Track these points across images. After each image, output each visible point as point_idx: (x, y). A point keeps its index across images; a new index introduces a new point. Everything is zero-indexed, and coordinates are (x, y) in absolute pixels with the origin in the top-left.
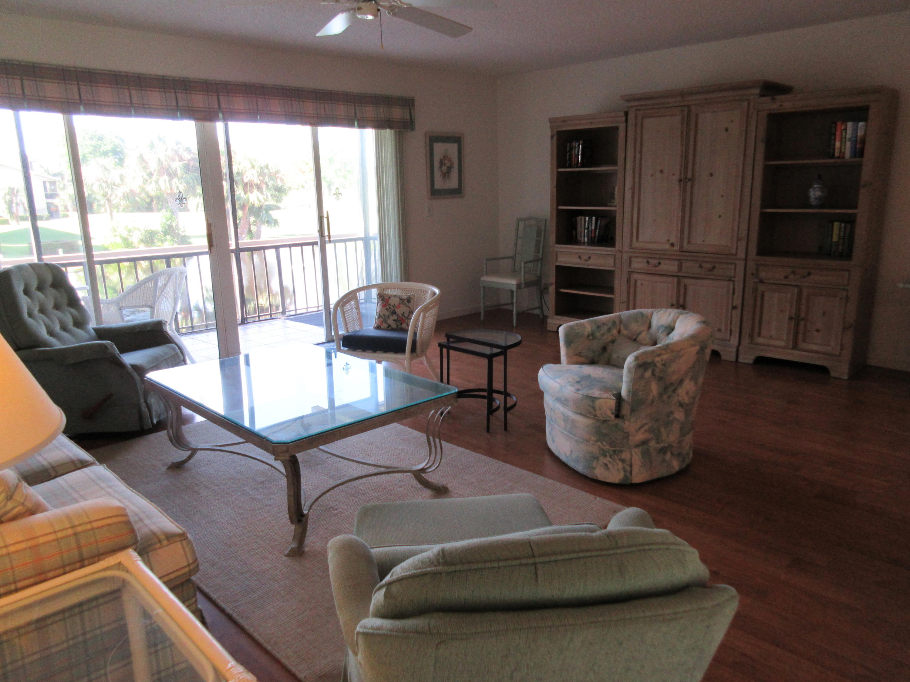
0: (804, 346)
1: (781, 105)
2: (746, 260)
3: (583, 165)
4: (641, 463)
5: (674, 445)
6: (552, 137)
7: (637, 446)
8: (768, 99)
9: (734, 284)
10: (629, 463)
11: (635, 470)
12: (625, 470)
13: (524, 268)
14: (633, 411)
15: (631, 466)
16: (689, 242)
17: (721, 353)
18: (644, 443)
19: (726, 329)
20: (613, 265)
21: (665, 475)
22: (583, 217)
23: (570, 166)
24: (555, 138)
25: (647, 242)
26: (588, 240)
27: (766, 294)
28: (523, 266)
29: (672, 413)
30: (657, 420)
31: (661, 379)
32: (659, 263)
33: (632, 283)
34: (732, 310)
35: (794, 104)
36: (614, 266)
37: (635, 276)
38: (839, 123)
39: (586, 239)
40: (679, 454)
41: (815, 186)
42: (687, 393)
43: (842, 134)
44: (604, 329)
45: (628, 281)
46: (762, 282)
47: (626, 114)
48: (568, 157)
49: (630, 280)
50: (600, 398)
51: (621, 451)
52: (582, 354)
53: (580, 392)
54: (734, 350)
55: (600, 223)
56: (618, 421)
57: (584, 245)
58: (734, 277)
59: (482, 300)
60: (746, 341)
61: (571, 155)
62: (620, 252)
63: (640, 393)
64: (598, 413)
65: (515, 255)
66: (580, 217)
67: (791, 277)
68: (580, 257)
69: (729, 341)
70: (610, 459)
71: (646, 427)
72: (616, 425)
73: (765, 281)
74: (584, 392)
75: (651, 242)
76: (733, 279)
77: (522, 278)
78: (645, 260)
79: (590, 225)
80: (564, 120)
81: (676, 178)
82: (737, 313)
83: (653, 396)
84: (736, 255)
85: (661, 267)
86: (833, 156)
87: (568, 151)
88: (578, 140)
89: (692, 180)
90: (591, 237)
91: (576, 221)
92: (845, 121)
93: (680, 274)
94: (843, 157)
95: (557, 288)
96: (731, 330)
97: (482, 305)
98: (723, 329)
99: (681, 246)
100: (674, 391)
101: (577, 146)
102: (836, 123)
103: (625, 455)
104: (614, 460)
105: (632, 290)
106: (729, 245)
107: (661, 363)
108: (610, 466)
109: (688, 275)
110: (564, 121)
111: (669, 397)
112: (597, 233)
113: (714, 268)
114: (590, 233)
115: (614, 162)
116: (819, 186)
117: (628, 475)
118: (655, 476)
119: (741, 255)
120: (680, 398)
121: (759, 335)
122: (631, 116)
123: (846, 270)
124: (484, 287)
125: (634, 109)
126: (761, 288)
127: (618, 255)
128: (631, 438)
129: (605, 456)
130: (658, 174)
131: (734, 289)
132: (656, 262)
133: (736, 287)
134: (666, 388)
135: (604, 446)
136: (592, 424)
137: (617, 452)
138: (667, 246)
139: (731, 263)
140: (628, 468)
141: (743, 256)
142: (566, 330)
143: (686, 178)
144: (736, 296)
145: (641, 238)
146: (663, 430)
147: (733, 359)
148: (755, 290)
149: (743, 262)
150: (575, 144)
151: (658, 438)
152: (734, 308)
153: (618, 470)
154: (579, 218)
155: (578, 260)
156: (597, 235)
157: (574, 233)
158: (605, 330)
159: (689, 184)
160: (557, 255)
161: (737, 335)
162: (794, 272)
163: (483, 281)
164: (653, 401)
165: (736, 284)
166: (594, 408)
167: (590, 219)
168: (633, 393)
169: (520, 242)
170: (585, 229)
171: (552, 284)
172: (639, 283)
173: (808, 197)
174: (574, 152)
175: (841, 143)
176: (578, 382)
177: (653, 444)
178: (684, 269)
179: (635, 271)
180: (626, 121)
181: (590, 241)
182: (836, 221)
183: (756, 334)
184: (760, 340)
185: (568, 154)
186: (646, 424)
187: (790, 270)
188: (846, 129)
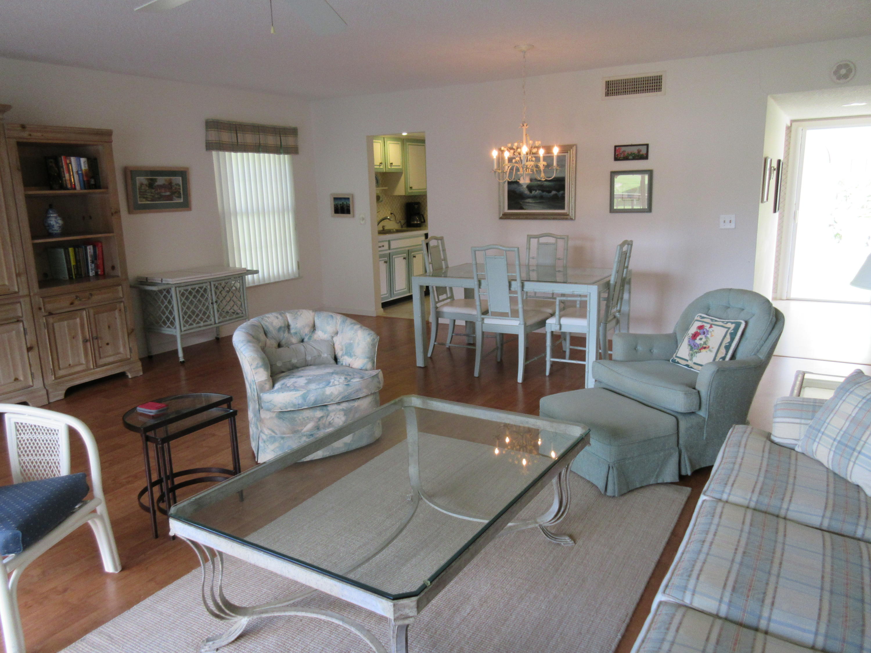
0: (101, 362)
1: (30, 135)
2: (30, 295)
9: (23, 324)
17: (30, 402)
27: (55, 324)
34: (27, 352)
35: (42, 135)
38: (63, 157)
41: (52, 215)
43: (68, 168)
46: (51, 314)
54: (44, 392)
58: (22, 316)
60: (49, 378)
67: (76, 302)
73: (54, 312)
76: (21, 319)
82: (33, 354)
84: (19, 292)
86: (66, 187)
92: (70, 156)
94: (75, 189)
96: (32, 374)
102: (60, 157)
116: (56, 215)
119: (24, 291)
126: (51, 320)
131: (25, 330)
133: (27, 327)
139: (16, 302)
141: (26, 292)
144: (28, 335)
147: (45, 402)
148: (46, 324)
149: (28, 298)
152: (29, 349)
161: (40, 377)
162: (77, 297)
165: (26, 323)
175: (70, 175)
183: (56, 368)
184: (61, 373)
187: (73, 296)
188: (71, 163)
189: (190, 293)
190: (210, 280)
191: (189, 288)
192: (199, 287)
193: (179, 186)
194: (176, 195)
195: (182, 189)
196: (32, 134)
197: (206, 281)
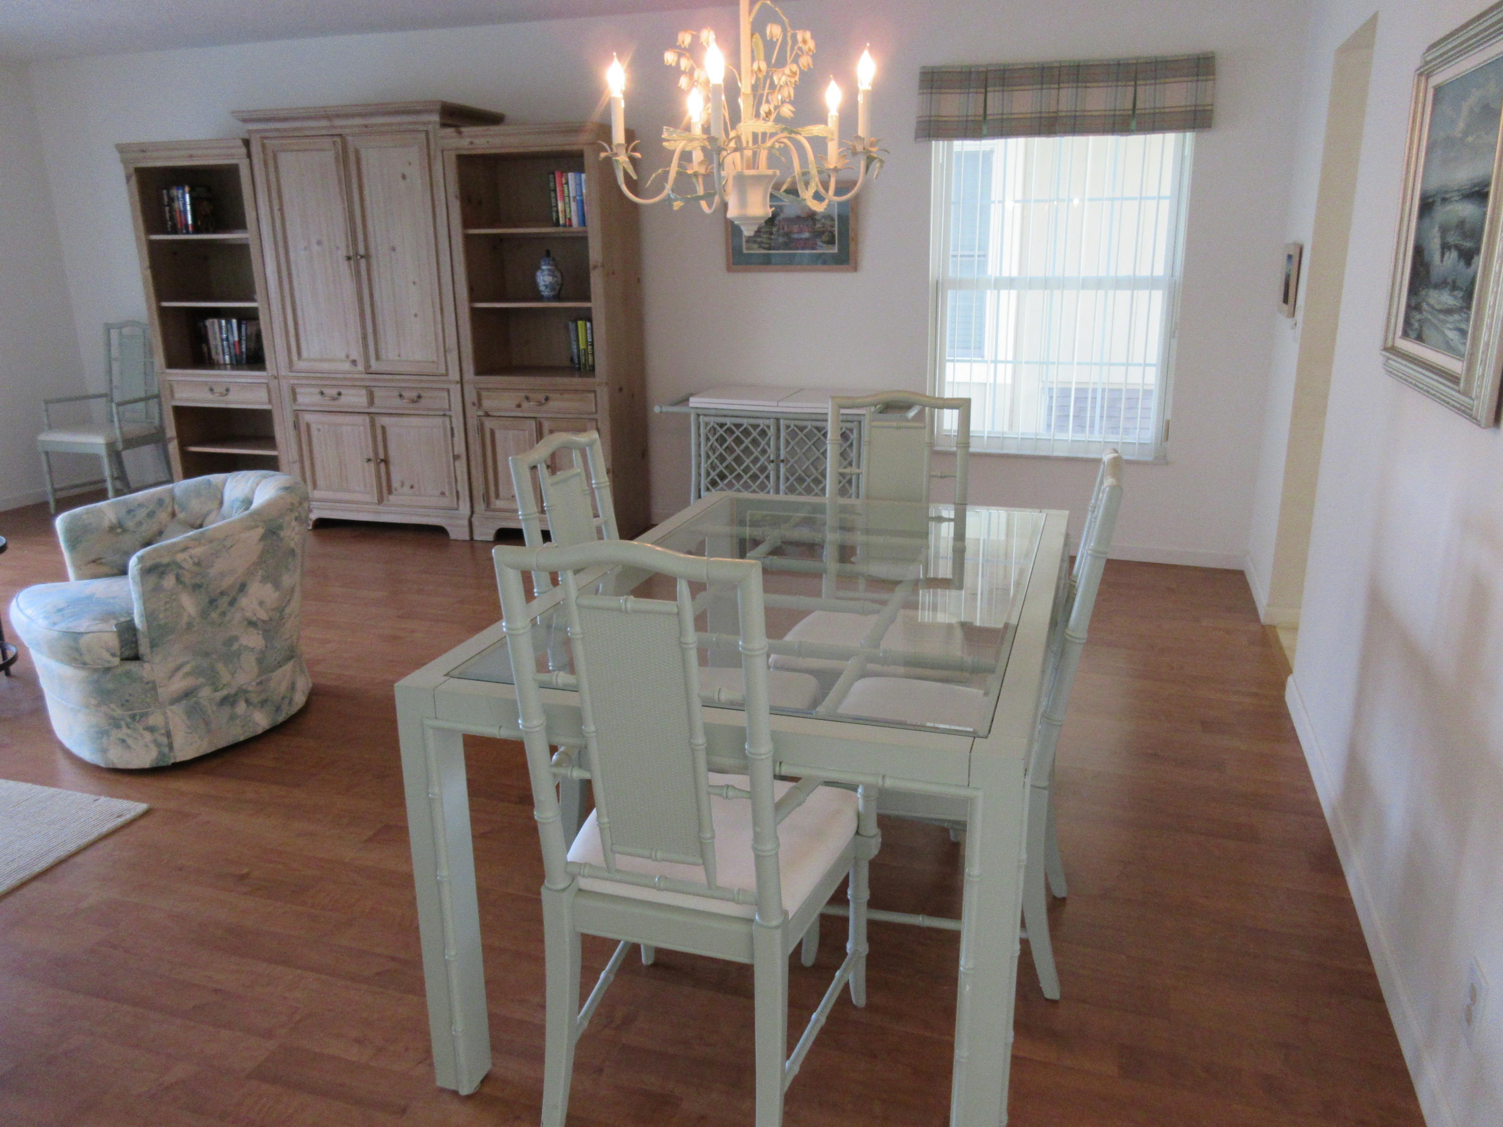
1: (472, 143)
2: (461, 382)
3: (197, 230)
4: (188, 727)
5: (250, 689)
6: (128, 179)
7: (176, 700)
8: (450, 131)
9: (451, 421)
10: (163, 731)
11: (179, 740)
12: (158, 745)
13: (118, 413)
14: (153, 645)
15: (168, 735)
16: (378, 358)
17: (448, 529)
18: (187, 694)
19: (451, 493)
20: (267, 401)
21: (242, 738)
22: (216, 321)
23: (175, 231)
24: (134, 180)
25: (315, 360)
26: (231, 358)
27: (497, 433)
28: (114, 410)
29: (236, 638)
30: (207, 654)
31: (197, 587)
32: (339, 394)
33: (303, 428)
34: (454, 462)
36: (270, 402)
37: (308, 417)
38: (557, 174)
39: (227, 358)
40: (263, 703)
41: (544, 267)
42: (261, 603)
43: (563, 191)
44: (142, 513)
45: (296, 426)
46: (487, 415)
47: (247, 143)
48: (168, 215)
49: (298, 423)
50: (87, 633)
51: (144, 715)
52: (103, 561)
53: (57, 628)
54: (466, 523)
55: (246, 329)
56: (132, 666)
57: (226, 369)
58: (450, 410)
59: (47, 477)
60: (480, 507)
61: (172, 211)
62: (275, 378)
63: (161, 616)
64: (87, 658)
65: (111, 390)
66: (211, 320)
67: (525, 405)
68: (211, 390)
69: (457, 509)
70: (129, 731)
71: (187, 669)
72: (128, 674)
73: (491, 413)
74: (63, 626)
75: (322, 360)
76: (448, 413)
77: (118, 432)
78: (317, 390)
79: (230, 334)
80: (143, 149)
81: (342, 253)
82: (461, 466)
83: (190, 615)
84: (447, 375)
85: (343, 399)
86: (557, 224)
87: (166, 204)
88: (180, 185)
89: (367, 256)
90: (236, 355)
91: (205, 327)
92: (564, 172)
93: (372, 410)
94: (571, 225)
95: (182, 445)
96: (457, 493)
97: (49, 489)
98: (447, 493)
99: (368, 366)
100: (232, 603)
101: (180, 196)
102: (553, 174)
103: (156, 719)
104: (135, 730)
105: (304, 440)
106: (435, 359)
107: (191, 561)
108: (130, 741)
109: (383, 411)
110: (143, 151)
111: (223, 614)
112: (244, 346)
113: (419, 397)
114: (232, 347)
115: (240, 225)
116: (549, 267)
117: (166, 750)
118: (222, 743)
119: (455, 375)
120: (249, 614)
121: (497, 496)
122: (255, 148)
123: (590, 391)
124: (47, 453)
125: (258, 136)
126: (488, 424)
127: (273, 384)
128: (160, 690)
129: (118, 727)
130: (315, 248)
131: (452, 429)
132: (334, 392)
133: (454, 425)
134: (212, 601)
135: (113, 710)
136: (87, 677)
137: (138, 718)
138: (347, 366)
139: (443, 389)
140: (165, 740)
141: (457, 377)
142: (65, 522)
143: (357, 254)
144: (456, 439)
145: (305, 354)
146: (220, 667)
147: (467, 538)
148: (481, 428)
149: (459, 386)
150: (176, 192)
151: (213, 679)
152: (456, 457)
153: (146, 746)
154: (209, 322)
155: (210, 396)
156: (244, 350)
157: (205, 349)
158: (144, 515)
159: (363, 262)
160: (171, 387)
161: (468, 499)
162: (527, 398)
163: (44, 441)
164: (190, 626)
165: (454, 420)
166: (77, 650)
167: (229, 322)
168: (150, 616)
169: (116, 367)
170: (222, 340)
171: (171, 439)
172: (314, 428)
173: (535, 285)
174: (178, 205)
175: (565, 203)
176: (60, 610)
177: (205, 693)
178: (376, 401)
179: (304, 408)
180: (249, 155)
181: (234, 362)
182: (581, 319)
183: (492, 495)
184: (499, 504)
185: (167, 209)
186: (187, 662)
187: (523, 394)
188: (567, 183)
189: (730, 431)
190: (779, 416)
191: (729, 421)
192: (752, 426)
193: (833, 220)
194: (825, 238)
195: (836, 226)
196: (476, 141)
197: (769, 415)
